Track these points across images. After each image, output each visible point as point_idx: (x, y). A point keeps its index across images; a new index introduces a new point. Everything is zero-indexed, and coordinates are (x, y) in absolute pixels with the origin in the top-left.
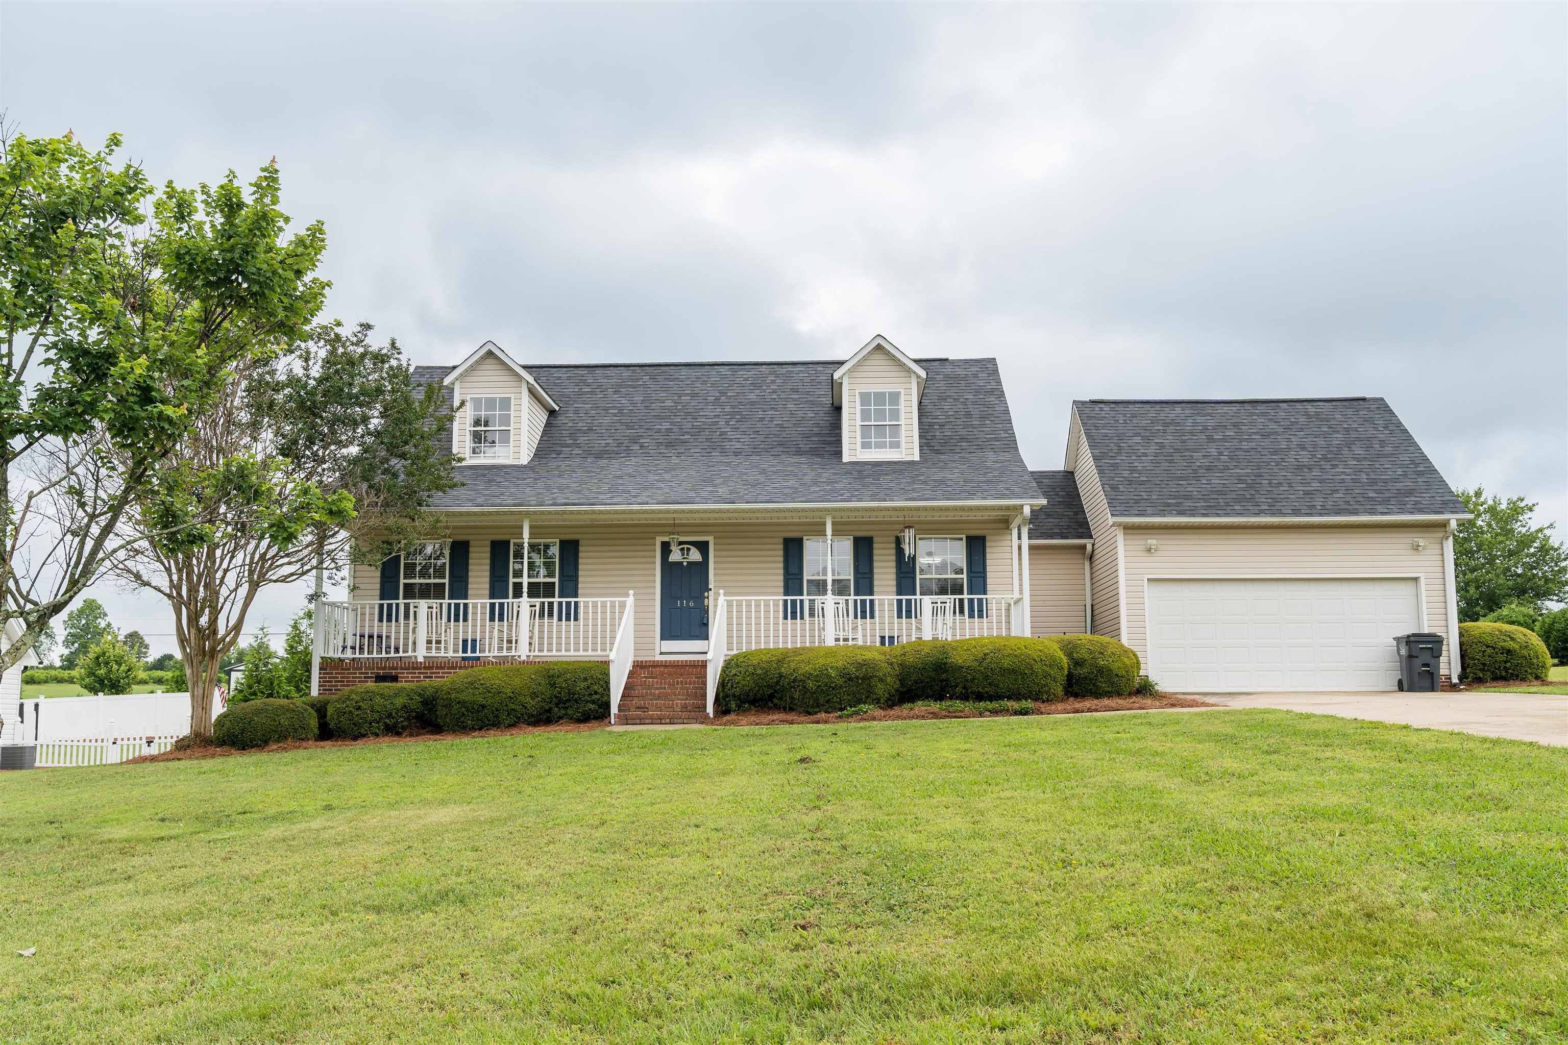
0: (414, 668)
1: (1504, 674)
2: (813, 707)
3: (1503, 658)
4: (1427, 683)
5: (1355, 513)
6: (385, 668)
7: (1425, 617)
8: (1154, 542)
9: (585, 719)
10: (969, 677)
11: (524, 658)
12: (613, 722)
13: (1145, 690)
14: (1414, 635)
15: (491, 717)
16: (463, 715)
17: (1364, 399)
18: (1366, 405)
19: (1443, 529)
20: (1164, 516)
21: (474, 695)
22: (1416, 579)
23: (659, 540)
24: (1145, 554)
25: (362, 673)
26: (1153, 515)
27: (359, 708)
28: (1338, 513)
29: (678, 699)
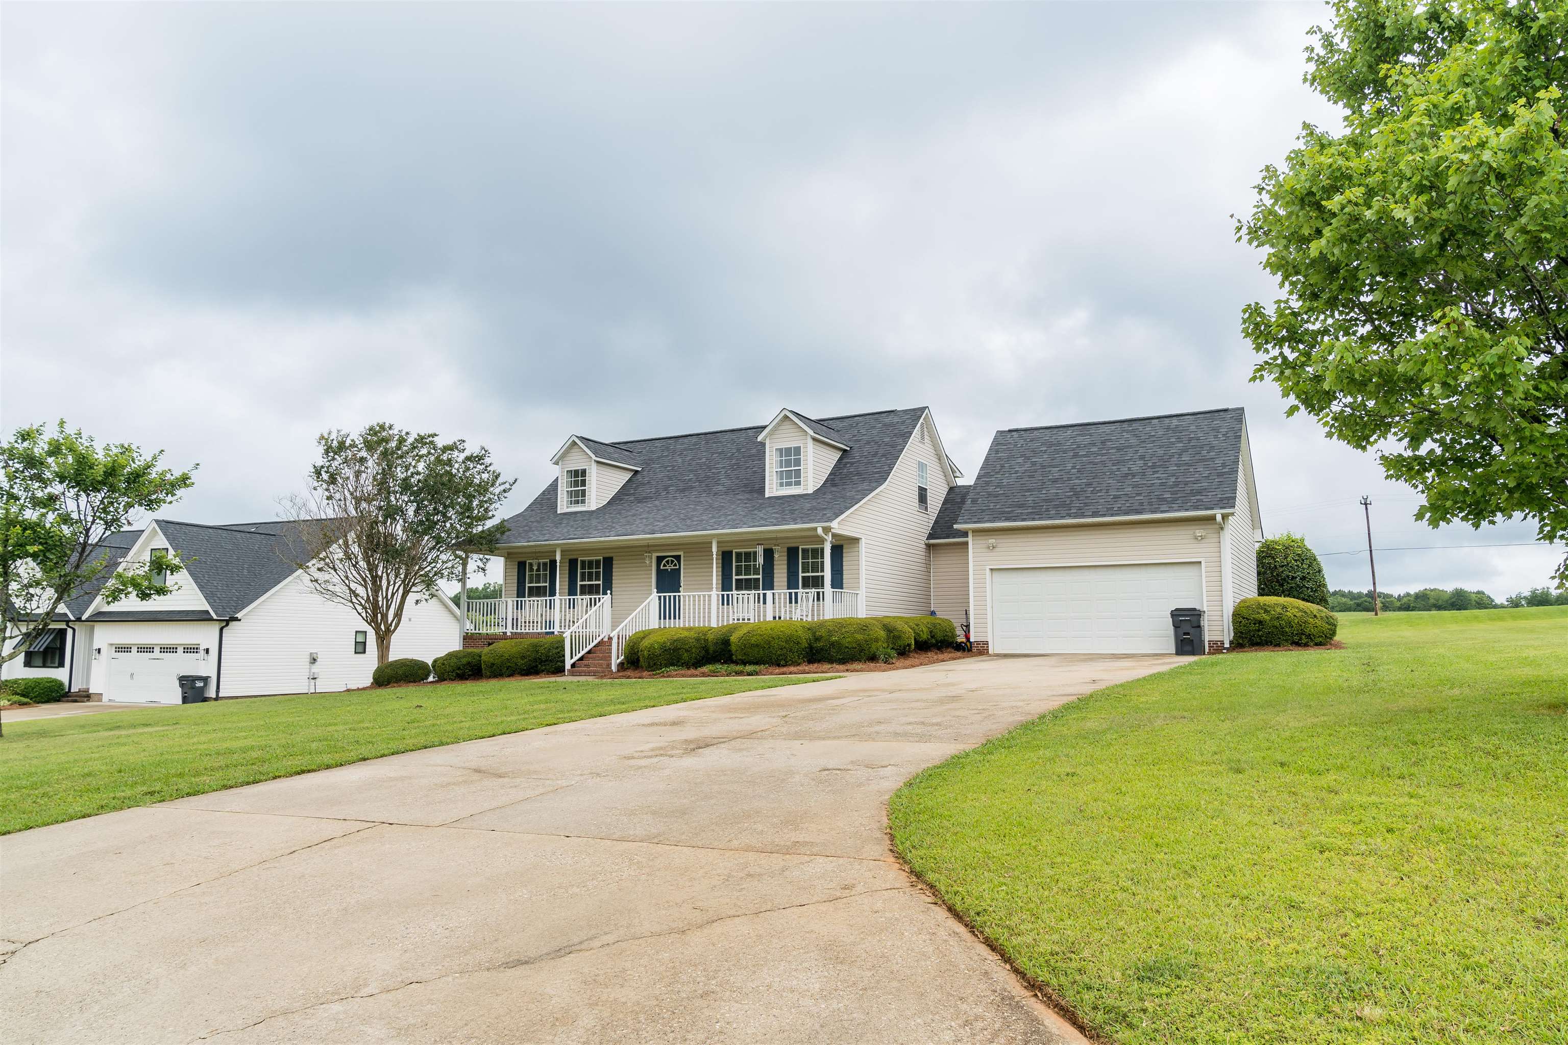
1: (1259, 641)
6: (492, 639)
7: (1205, 597)
8: (993, 541)
12: (566, 674)
14: (1177, 610)
22: (1197, 563)
23: (655, 555)
24: (987, 550)
25: (482, 642)
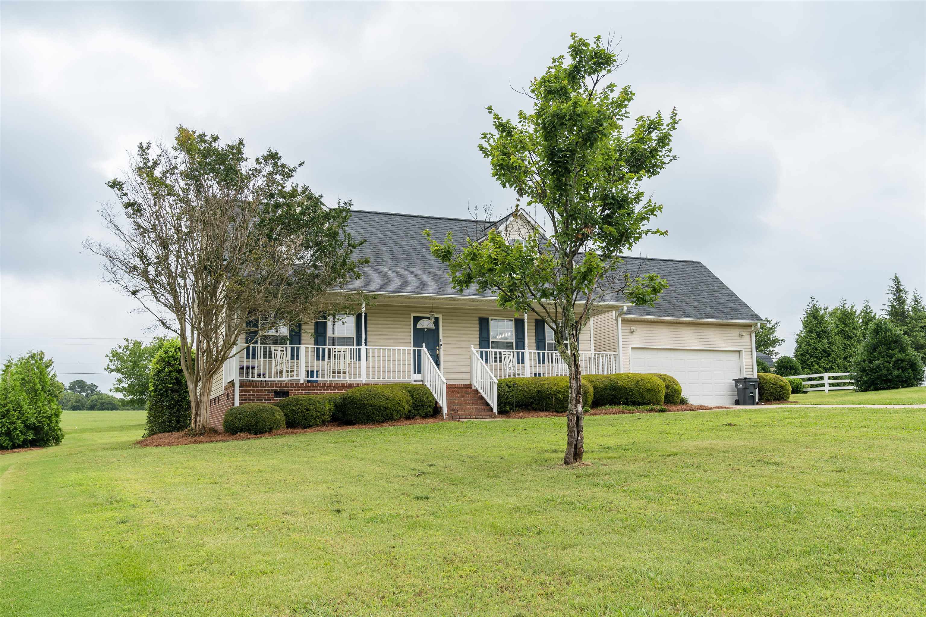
0: (298, 387)
2: (560, 408)
3: (779, 390)
4: (751, 402)
5: (719, 318)
6: (280, 387)
7: (744, 370)
8: (634, 328)
9: (426, 416)
10: (631, 393)
11: (364, 382)
12: (445, 418)
13: (683, 402)
15: (389, 414)
16: (373, 413)
17: (693, 262)
18: (696, 265)
19: (750, 328)
20: (641, 315)
21: (380, 402)
22: (739, 351)
23: (412, 316)
24: (629, 334)
25: (266, 390)
26: (636, 314)
27: (307, 410)
28: (713, 317)
29: (468, 405)
